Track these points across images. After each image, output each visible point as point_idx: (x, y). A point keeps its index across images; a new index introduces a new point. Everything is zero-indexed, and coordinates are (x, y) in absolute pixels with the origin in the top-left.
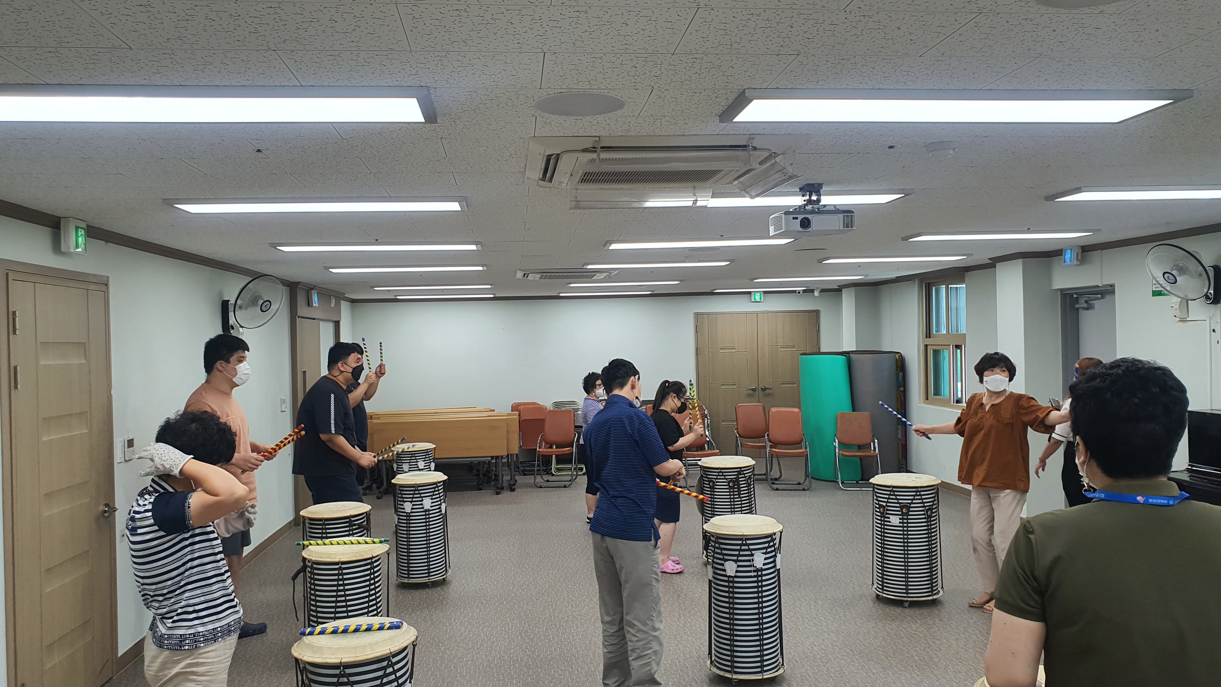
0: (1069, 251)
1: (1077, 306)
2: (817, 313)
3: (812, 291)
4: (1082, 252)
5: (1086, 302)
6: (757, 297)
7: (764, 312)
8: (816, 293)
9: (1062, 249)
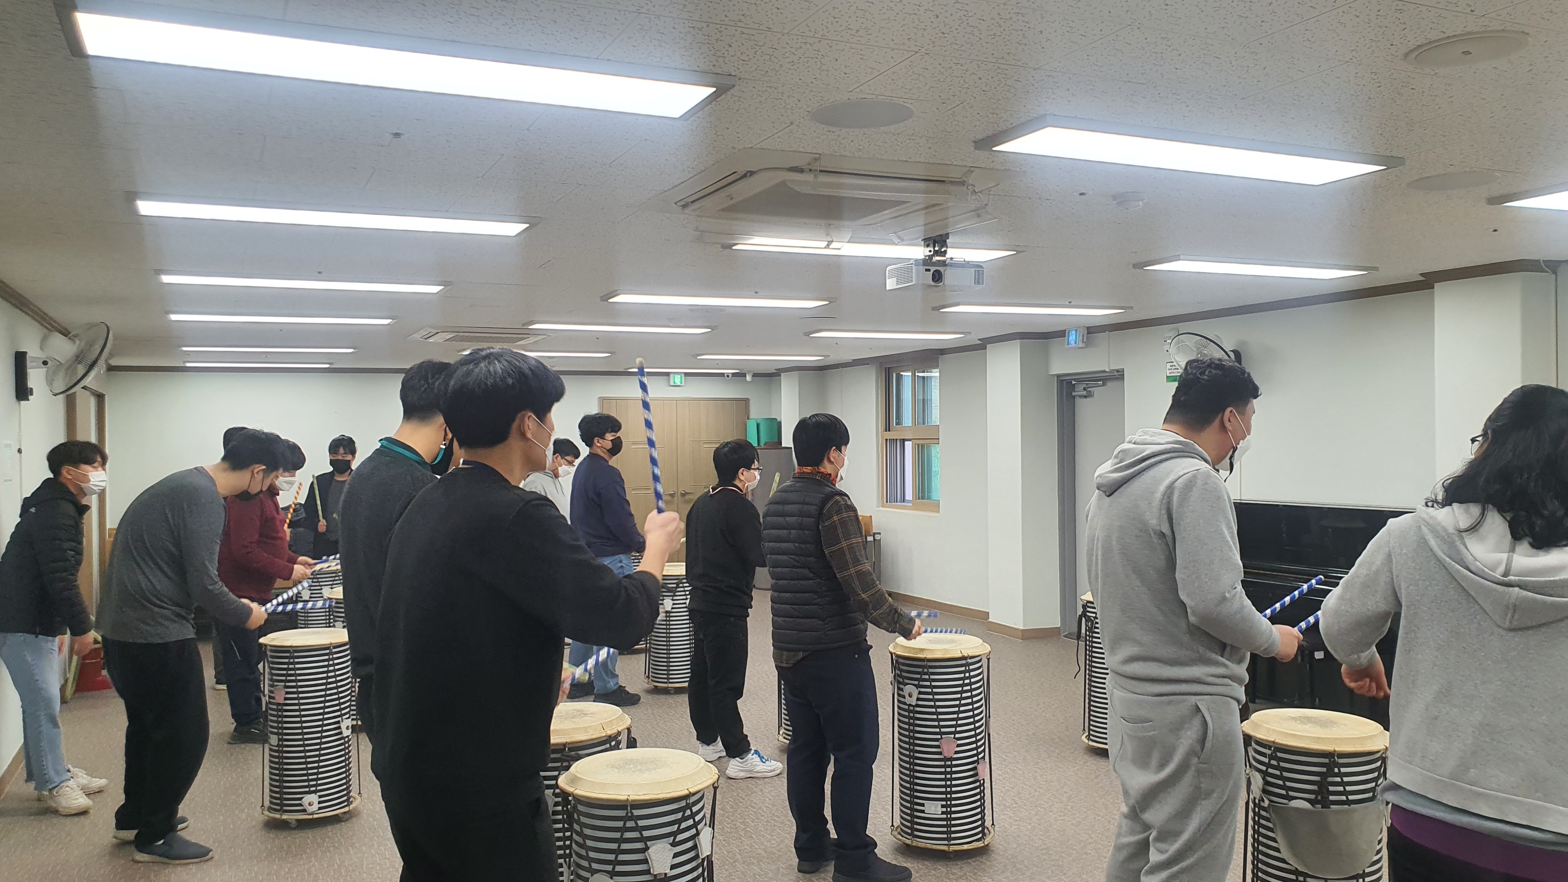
0: (1074, 332)
1: (1074, 394)
2: (746, 401)
3: (743, 375)
4: (1088, 334)
5: (1085, 389)
6: (677, 380)
7: (684, 399)
8: (749, 378)
9: (1065, 330)
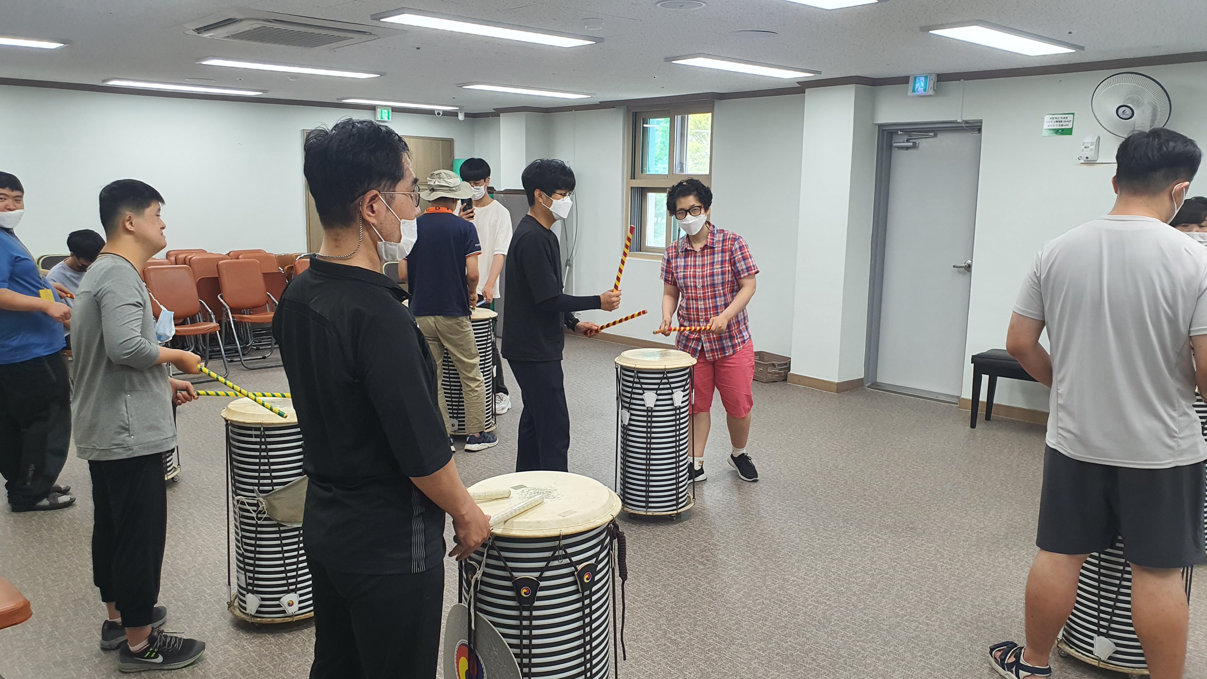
1: (892, 145)
2: (452, 141)
3: (455, 114)
4: (937, 81)
5: (906, 141)
6: (385, 115)
8: (461, 117)
9: (909, 77)
